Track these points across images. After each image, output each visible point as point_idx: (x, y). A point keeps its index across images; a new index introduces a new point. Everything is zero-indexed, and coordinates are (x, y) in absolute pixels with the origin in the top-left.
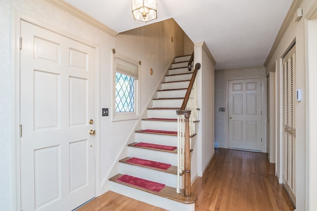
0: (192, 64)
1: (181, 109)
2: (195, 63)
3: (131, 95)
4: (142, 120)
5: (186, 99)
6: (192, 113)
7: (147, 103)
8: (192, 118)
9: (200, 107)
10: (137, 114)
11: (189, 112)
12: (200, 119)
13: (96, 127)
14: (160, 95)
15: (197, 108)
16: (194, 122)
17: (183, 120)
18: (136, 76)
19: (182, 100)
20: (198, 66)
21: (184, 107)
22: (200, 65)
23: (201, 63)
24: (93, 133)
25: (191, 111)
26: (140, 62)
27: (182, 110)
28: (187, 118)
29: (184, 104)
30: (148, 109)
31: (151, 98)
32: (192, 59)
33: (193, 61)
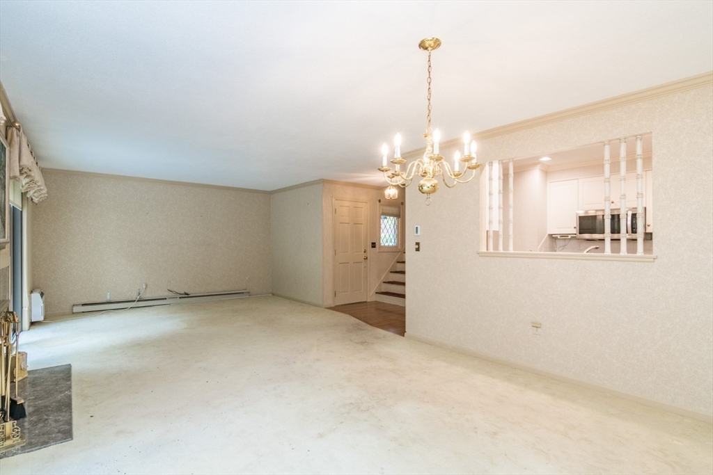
10: (399, 247)
13: (368, 254)
18: (398, 216)
24: (365, 258)
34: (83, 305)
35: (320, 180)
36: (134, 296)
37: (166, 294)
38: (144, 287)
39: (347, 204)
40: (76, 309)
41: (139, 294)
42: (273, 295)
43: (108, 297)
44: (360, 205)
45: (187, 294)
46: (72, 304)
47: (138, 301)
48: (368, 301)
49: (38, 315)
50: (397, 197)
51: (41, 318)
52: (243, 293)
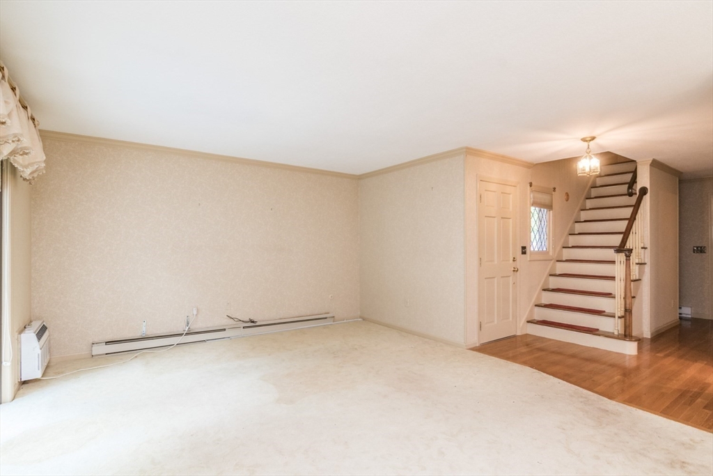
0: (634, 187)
1: (620, 246)
2: (638, 186)
3: (540, 230)
4: (558, 261)
5: (626, 234)
6: (634, 251)
7: (562, 240)
8: (634, 258)
9: (648, 245)
10: (551, 253)
11: (630, 251)
12: (647, 260)
13: (518, 264)
14: (579, 228)
15: (642, 246)
16: (637, 264)
17: (622, 262)
18: (549, 207)
19: (621, 236)
20: (644, 191)
21: (623, 245)
22: (647, 189)
23: (648, 187)
24: (515, 271)
25: (632, 250)
26: (555, 189)
27: (621, 249)
28: (628, 257)
29: (624, 241)
30: (564, 247)
31: (566, 232)
32: (634, 181)
33: (636, 182)
34: (107, 343)
35: (462, 149)
36: (181, 328)
37: (224, 322)
38: (195, 312)
39: (493, 187)
40: (97, 350)
41: (188, 323)
42: (364, 320)
43: (144, 329)
44: (508, 189)
45: (253, 322)
46: (91, 342)
47: (187, 334)
48: (519, 333)
49: (32, 370)
50: (599, 170)
51: (38, 375)
52: (326, 318)
